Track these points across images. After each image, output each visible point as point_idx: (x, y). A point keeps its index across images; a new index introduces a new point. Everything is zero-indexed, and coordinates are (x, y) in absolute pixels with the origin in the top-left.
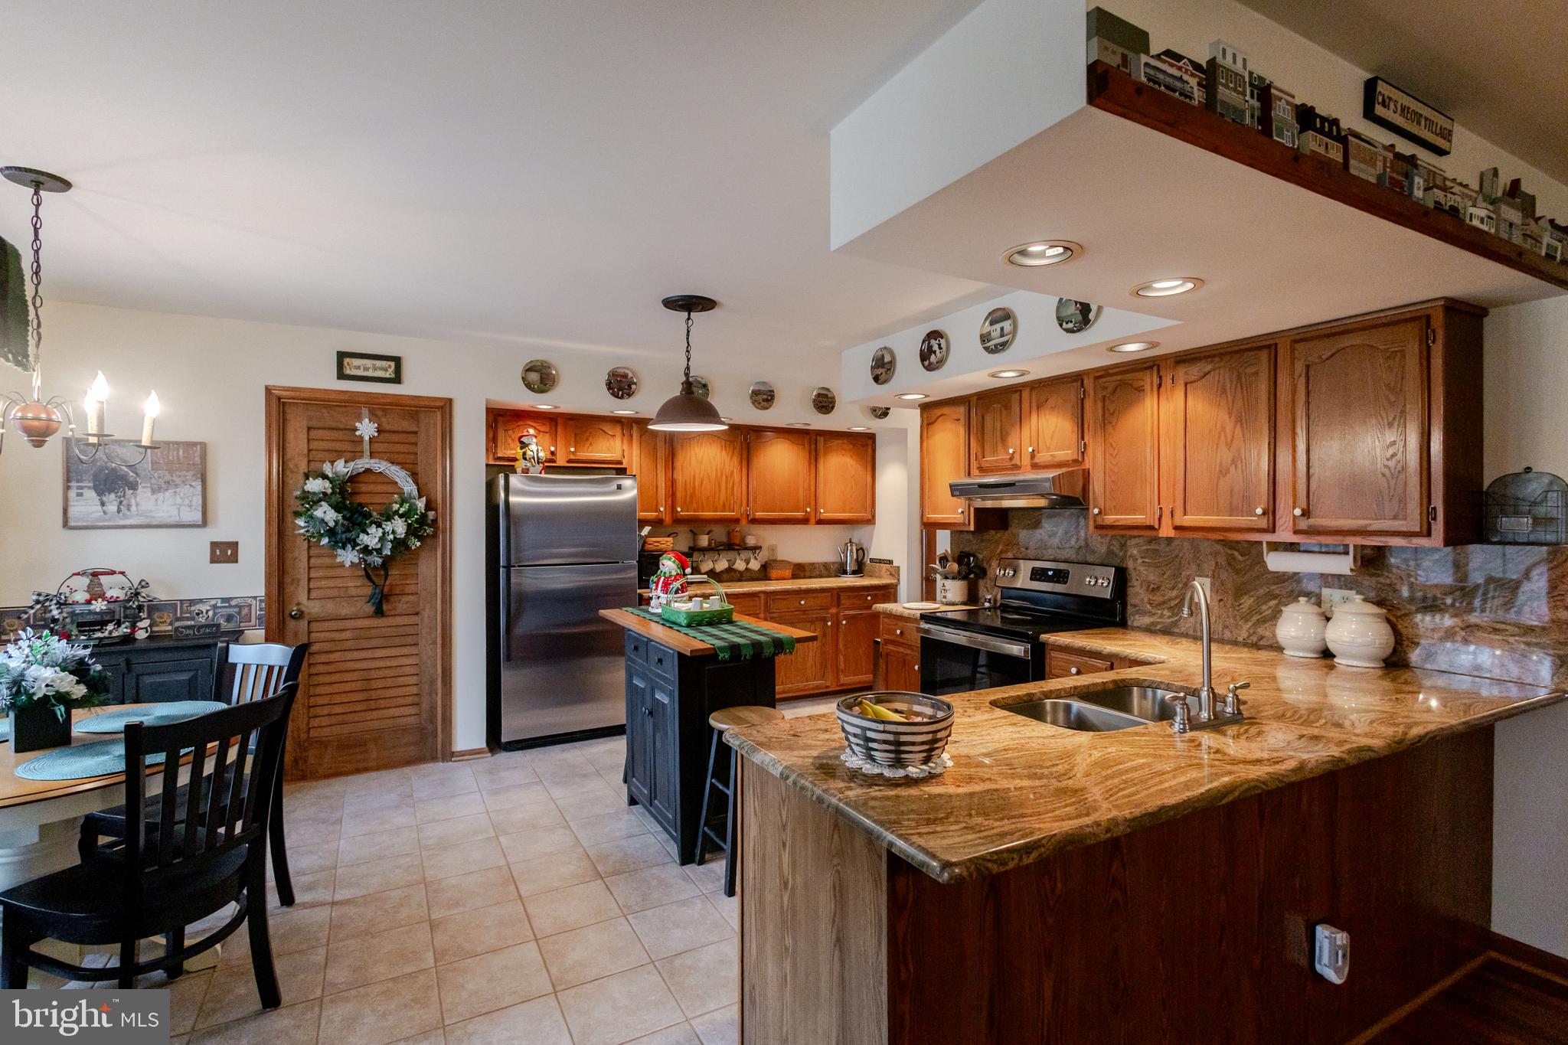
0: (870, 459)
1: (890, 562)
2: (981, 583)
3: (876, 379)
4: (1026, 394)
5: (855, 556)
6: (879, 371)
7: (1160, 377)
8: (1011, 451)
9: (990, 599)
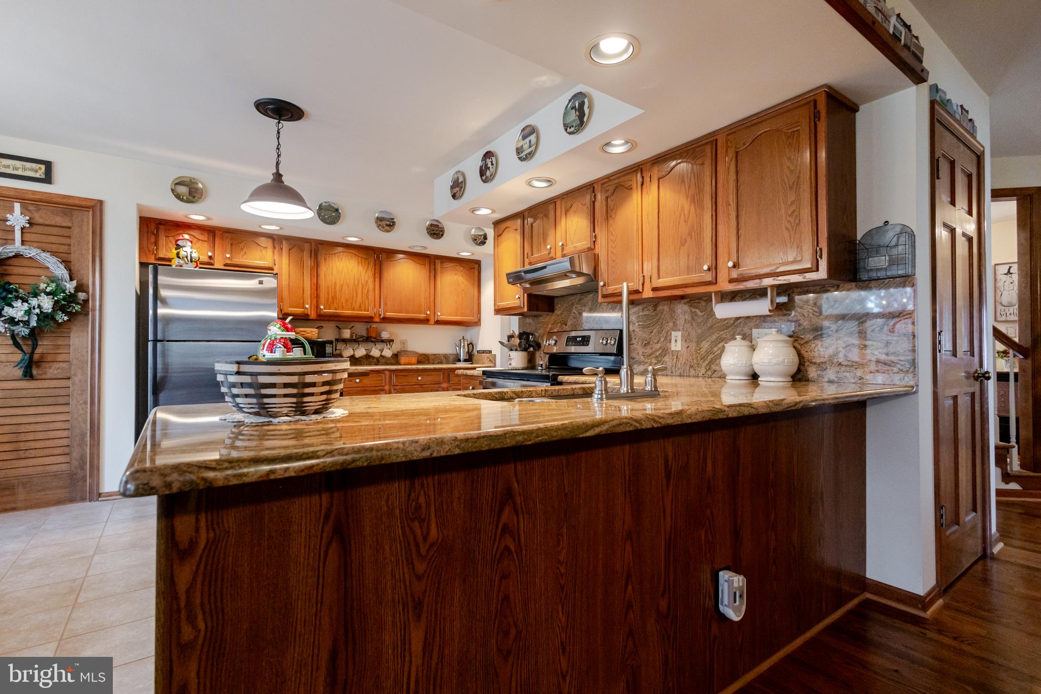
0: (476, 278)
1: (490, 352)
2: (538, 354)
3: (454, 196)
4: (558, 204)
5: (466, 350)
6: (455, 190)
7: (643, 177)
8: (548, 247)
9: (542, 365)
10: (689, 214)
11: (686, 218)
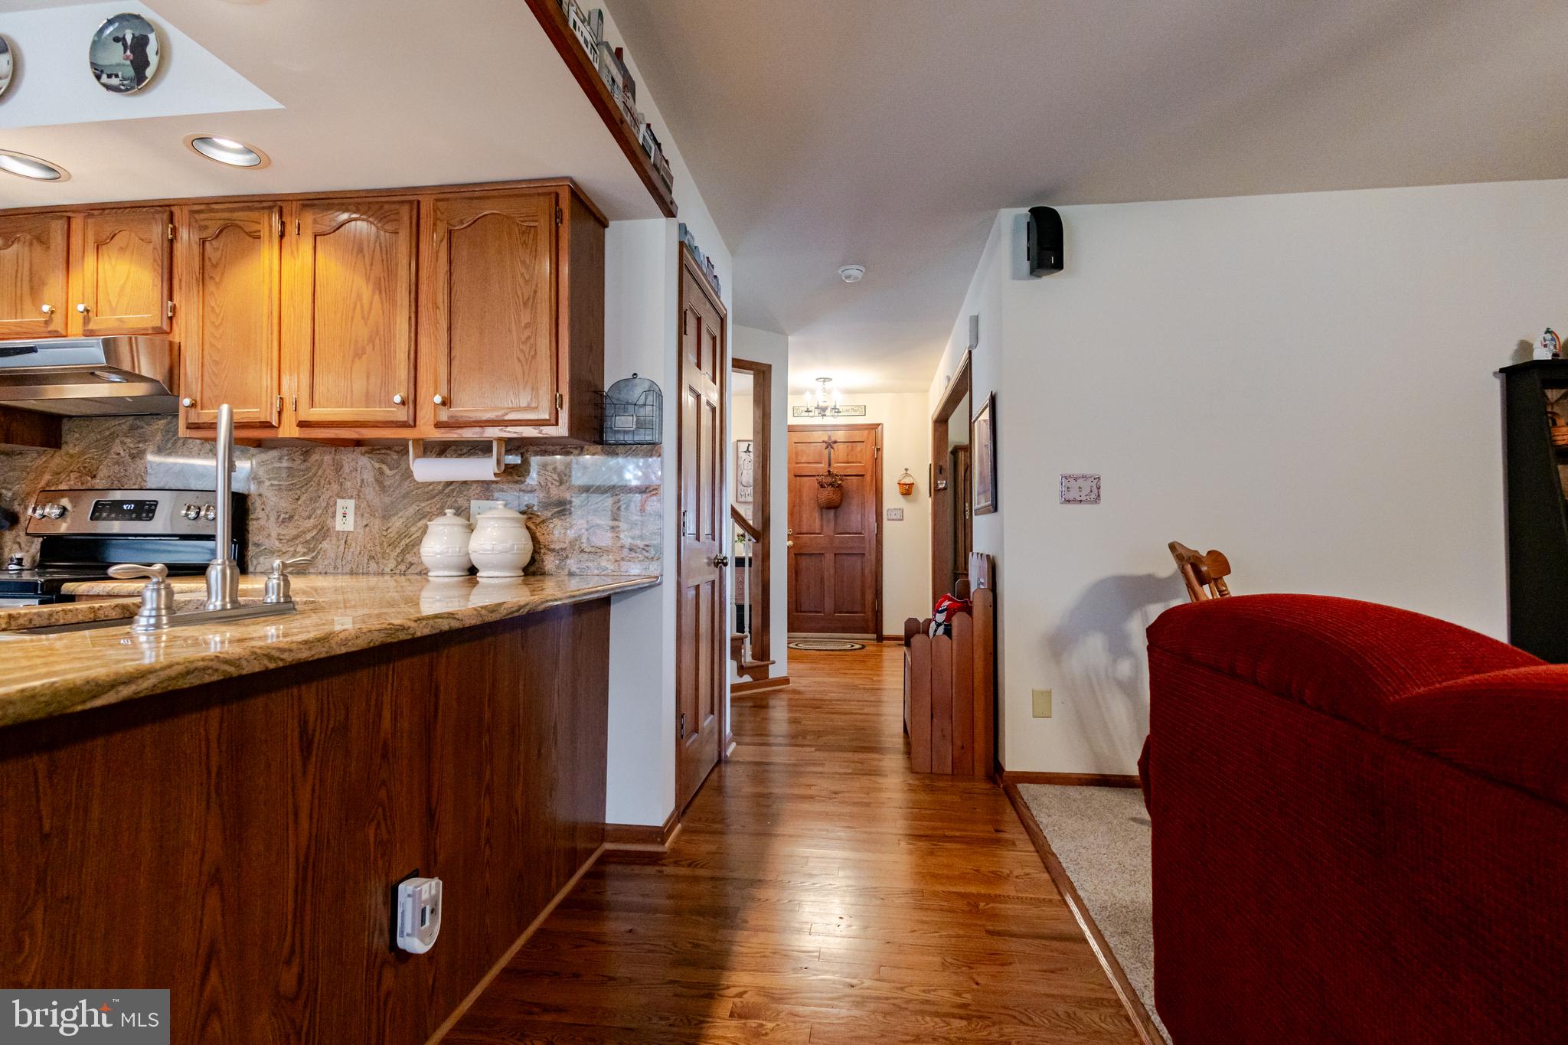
7: (283, 224)
10: (371, 308)
11: (366, 313)
